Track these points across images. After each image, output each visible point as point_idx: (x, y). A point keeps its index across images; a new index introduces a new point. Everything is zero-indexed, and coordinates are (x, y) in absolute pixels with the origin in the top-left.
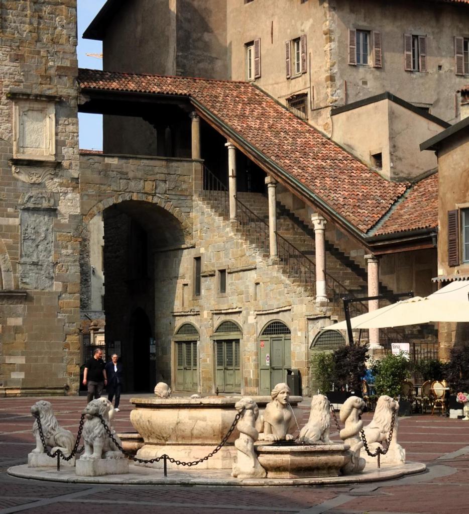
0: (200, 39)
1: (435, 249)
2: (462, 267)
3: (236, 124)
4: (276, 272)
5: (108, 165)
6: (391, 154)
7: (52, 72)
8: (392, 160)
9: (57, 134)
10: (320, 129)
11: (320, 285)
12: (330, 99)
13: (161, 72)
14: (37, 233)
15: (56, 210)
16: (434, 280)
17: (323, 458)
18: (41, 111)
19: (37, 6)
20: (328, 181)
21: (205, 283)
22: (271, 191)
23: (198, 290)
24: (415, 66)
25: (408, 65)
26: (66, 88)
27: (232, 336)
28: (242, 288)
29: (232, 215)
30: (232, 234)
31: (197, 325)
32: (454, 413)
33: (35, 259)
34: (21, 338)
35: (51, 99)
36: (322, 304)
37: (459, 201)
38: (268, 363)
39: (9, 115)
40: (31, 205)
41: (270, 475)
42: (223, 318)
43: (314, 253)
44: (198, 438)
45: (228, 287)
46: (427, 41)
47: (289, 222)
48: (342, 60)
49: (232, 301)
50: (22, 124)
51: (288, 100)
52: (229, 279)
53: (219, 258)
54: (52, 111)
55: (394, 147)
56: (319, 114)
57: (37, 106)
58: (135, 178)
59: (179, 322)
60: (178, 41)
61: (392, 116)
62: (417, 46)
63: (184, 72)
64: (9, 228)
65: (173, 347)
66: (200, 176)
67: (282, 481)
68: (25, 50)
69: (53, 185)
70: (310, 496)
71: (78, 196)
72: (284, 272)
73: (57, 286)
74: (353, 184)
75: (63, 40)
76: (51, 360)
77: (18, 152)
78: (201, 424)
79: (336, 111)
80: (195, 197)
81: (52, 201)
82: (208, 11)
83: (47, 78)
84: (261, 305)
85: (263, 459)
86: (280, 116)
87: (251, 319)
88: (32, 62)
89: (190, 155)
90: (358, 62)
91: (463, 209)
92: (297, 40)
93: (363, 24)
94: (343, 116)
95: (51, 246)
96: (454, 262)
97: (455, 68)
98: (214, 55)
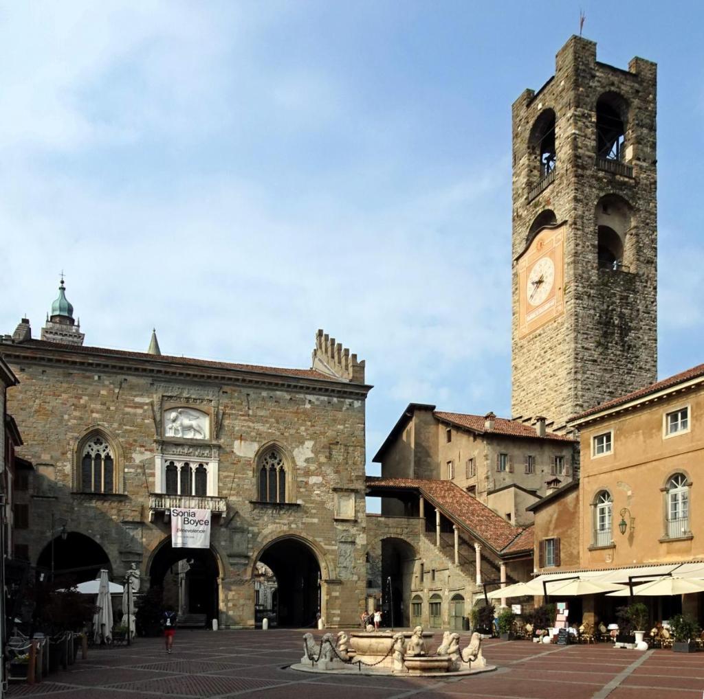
0: (425, 461)
1: (533, 559)
2: (546, 568)
3: (441, 501)
4: (458, 571)
5: (380, 521)
6: (515, 514)
7: (353, 478)
8: (516, 517)
9: (355, 507)
10: (482, 502)
11: (478, 577)
12: (486, 488)
13: (406, 477)
14: (346, 553)
15: (354, 542)
16: (532, 574)
17: (437, 664)
18: (348, 496)
19: (347, 448)
20: (483, 527)
21: (425, 576)
22: (456, 532)
23: (422, 579)
24: (530, 471)
25: (526, 470)
26: (360, 485)
27: (438, 601)
28: (442, 578)
29: (438, 543)
30: (438, 553)
31: (422, 596)
32: (535, 640)
33: (345, 565)
34: (338, 602)
35: (353, 491)
36: (479, 586)
37: (544, 536)
38: (454, 614)
39: (333, 499)
40: (343, 540)
41: (410, 671)
42: (434, 592)
43: (475, 561)
44: (380, 652)
45: (436, 578)
46: (536, 459)
47: (466, 547)
48: (493, 469)
49: (438, 585)
50: (339, 503)
51: (467, 489)
52: (436, 574)
53: (432, 564)
54: (353, 496)
55: (517, 510)
56: (481, 495)
57: (346, 494)
58: (392, 527)
59: (414, 594)
60: (415, 462)
61: (516, 495)
62: (531, 461)
63: (418, 476)
64: (333, 551)
65: (411, 606)
66: (424, 525)
67: (414, 675)
68: (341, 468)
69: (353, 530)
70: (423, 682)
71: (365, 536)
72: (462, 571)
73: (355, 578)
74: (495, 528)
75: (358, 463)
76: (352, 612)
77: (337, 515)
78: (381, 646)
79: (489, 493)
80: (421, 536)
81: (353, 538)
82: (430, 447)
83: (352, 481)
84: (451, 586)
85: (406, 663)
86: (462, 496)
87: (446, 593)
88: (344, 474)
89: (419, 515)
90: (501, 469)
91: (547, 540)
92: (471, 460)
93: (504, 451)
94: (492, 495)
95: (353, 559)
96: (542, 565)
97: (550, 471)
98: (432, 468)
